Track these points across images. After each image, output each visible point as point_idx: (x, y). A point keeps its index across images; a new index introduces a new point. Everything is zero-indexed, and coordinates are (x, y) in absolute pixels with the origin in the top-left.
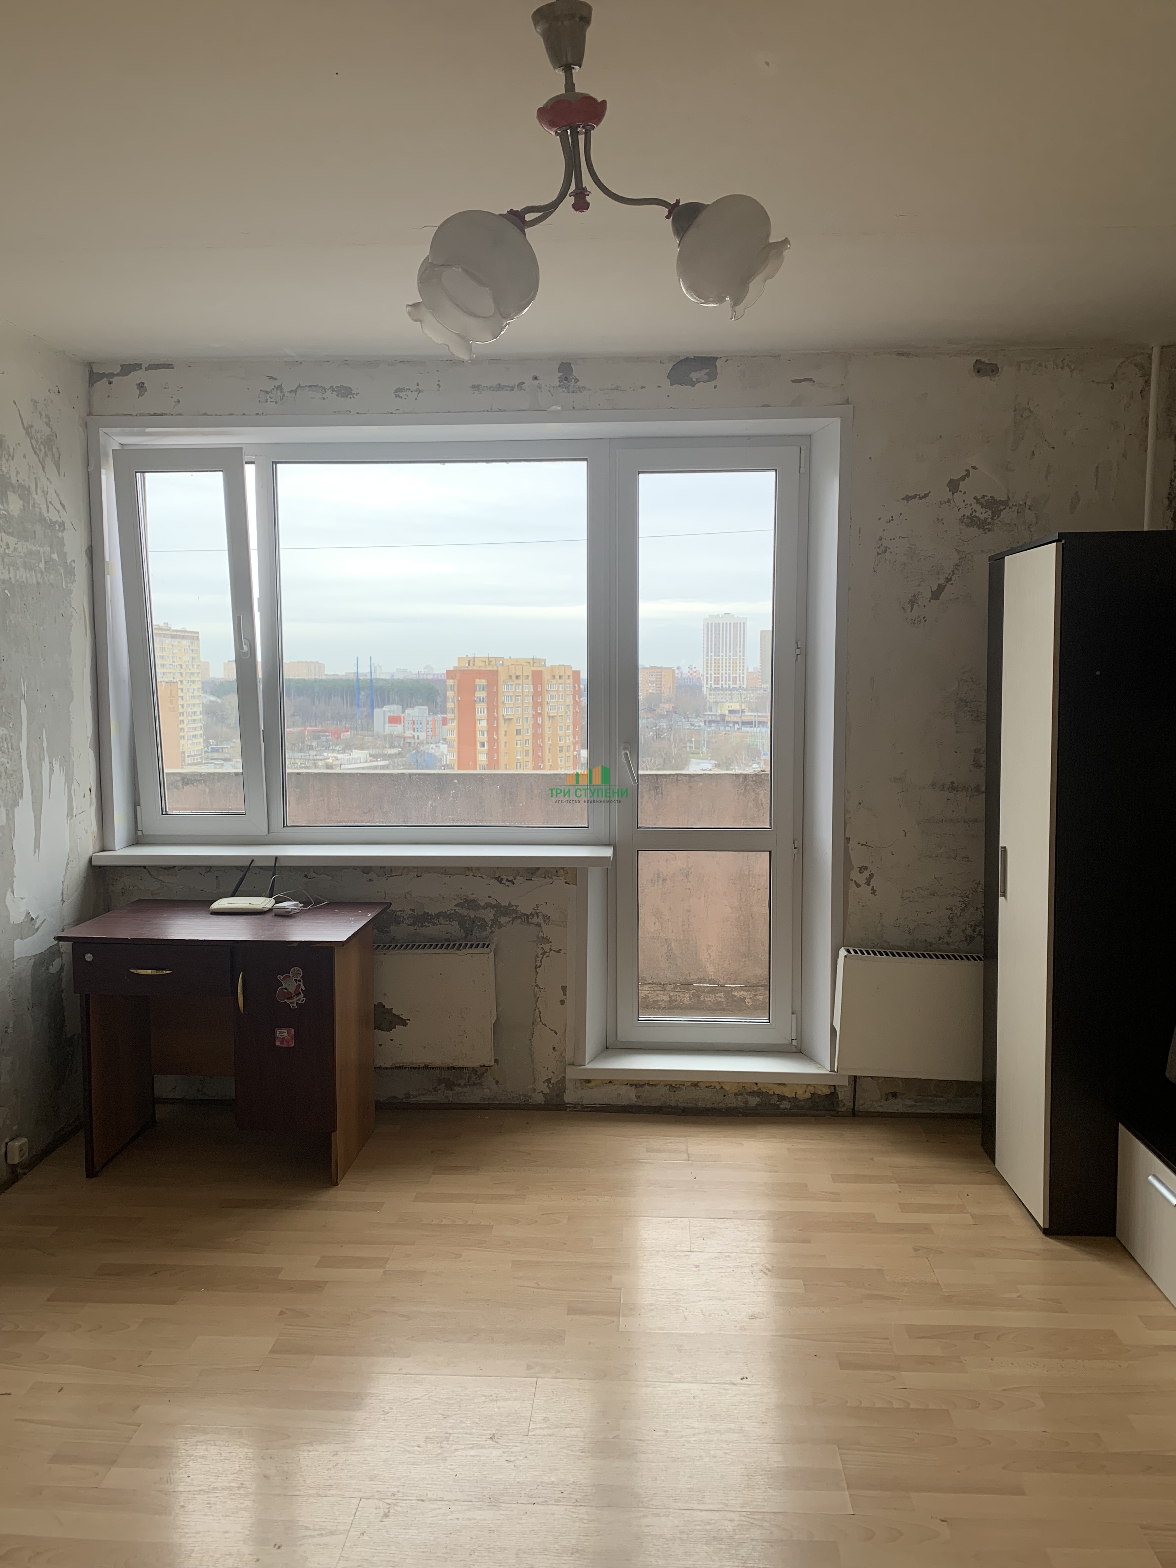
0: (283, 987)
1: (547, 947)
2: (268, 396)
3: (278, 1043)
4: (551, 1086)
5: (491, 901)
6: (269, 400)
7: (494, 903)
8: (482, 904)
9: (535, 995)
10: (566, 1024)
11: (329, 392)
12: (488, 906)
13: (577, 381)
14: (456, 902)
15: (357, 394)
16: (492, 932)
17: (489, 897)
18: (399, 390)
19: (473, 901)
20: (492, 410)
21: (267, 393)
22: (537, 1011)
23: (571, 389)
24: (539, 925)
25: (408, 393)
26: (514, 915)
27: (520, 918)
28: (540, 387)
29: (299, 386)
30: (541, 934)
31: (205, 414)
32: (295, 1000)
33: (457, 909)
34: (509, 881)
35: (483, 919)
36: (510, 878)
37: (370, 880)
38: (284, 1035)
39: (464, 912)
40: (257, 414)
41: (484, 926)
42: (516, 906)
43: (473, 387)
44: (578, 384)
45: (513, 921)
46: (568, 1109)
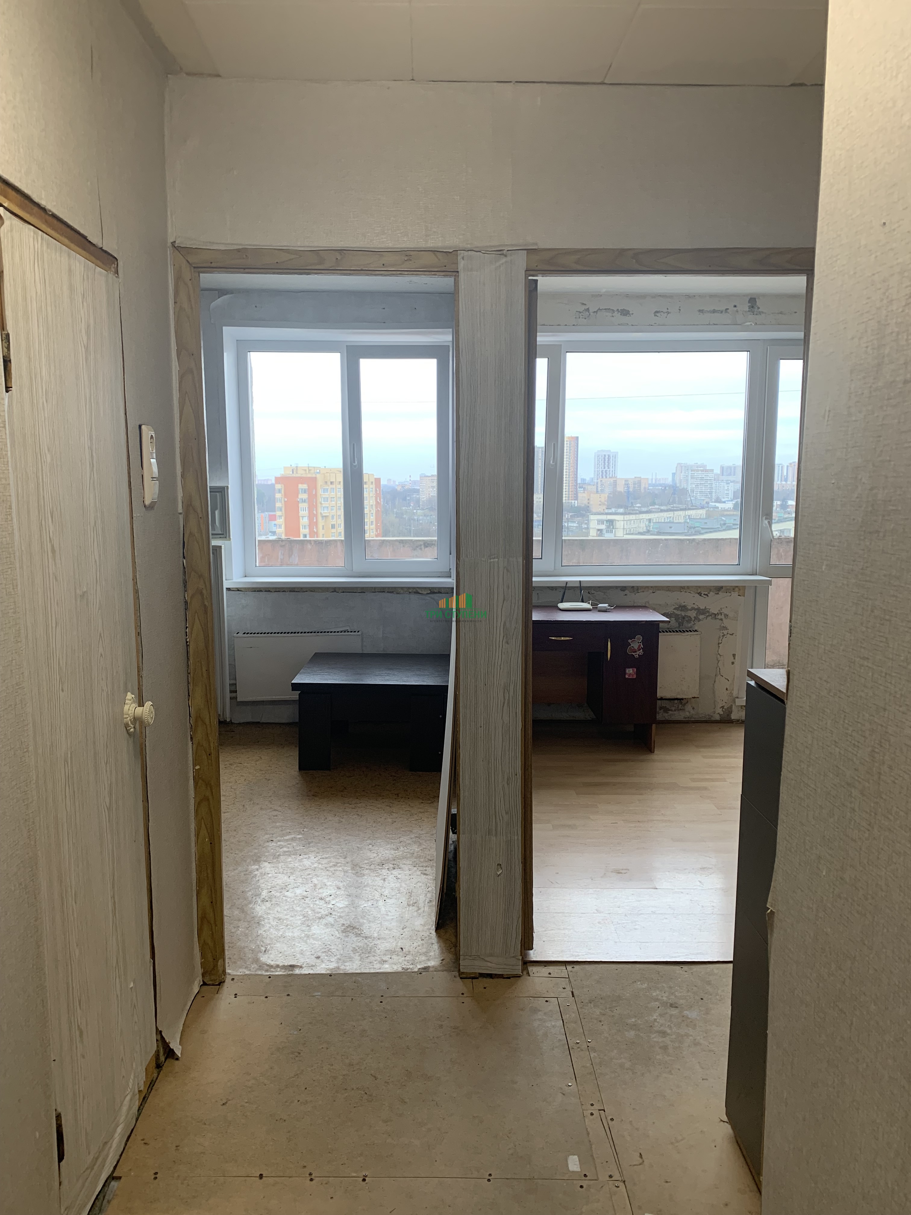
0: (632, 646)
1: (725, 632)
2: (580, 314)
3: (627, 676)
4: (724, 710)
5: (694, 606)
6: (581, 317)
7: (696, 607)
8: (689, 608)
9: (717, 659)
10: (734, 676)
11: (616, 313)
12: (693, 609)
13: (759, 308)
14: (674, 607)
15: (632, 314)
16: (695, 624)
17: (694, 604)
18: (657, 312)
19: (684, 606)
20: (709, 324)
21: (580, 312)
22: (718, 668)
23: (755, 313)
24: (721, 620)
25: (662, 313)
26: (708, 614)
27: (711, 615)
28: (737, 311)
29: (599, 309)
30: (723, 625)
31: (544, 325)
32: (638, 653)
33: (674, 611)
34: (705, 595)
35: (690, 617)
36: (706, 593)
37: (626, 595)
38: (630, 672)
39: (679, 612)
40: (574, 325)
41: (690, 620)
42: (709, 609)
43: (700, 311)
44: (759, 310)
45: (707, 617)
46: (734, 723)
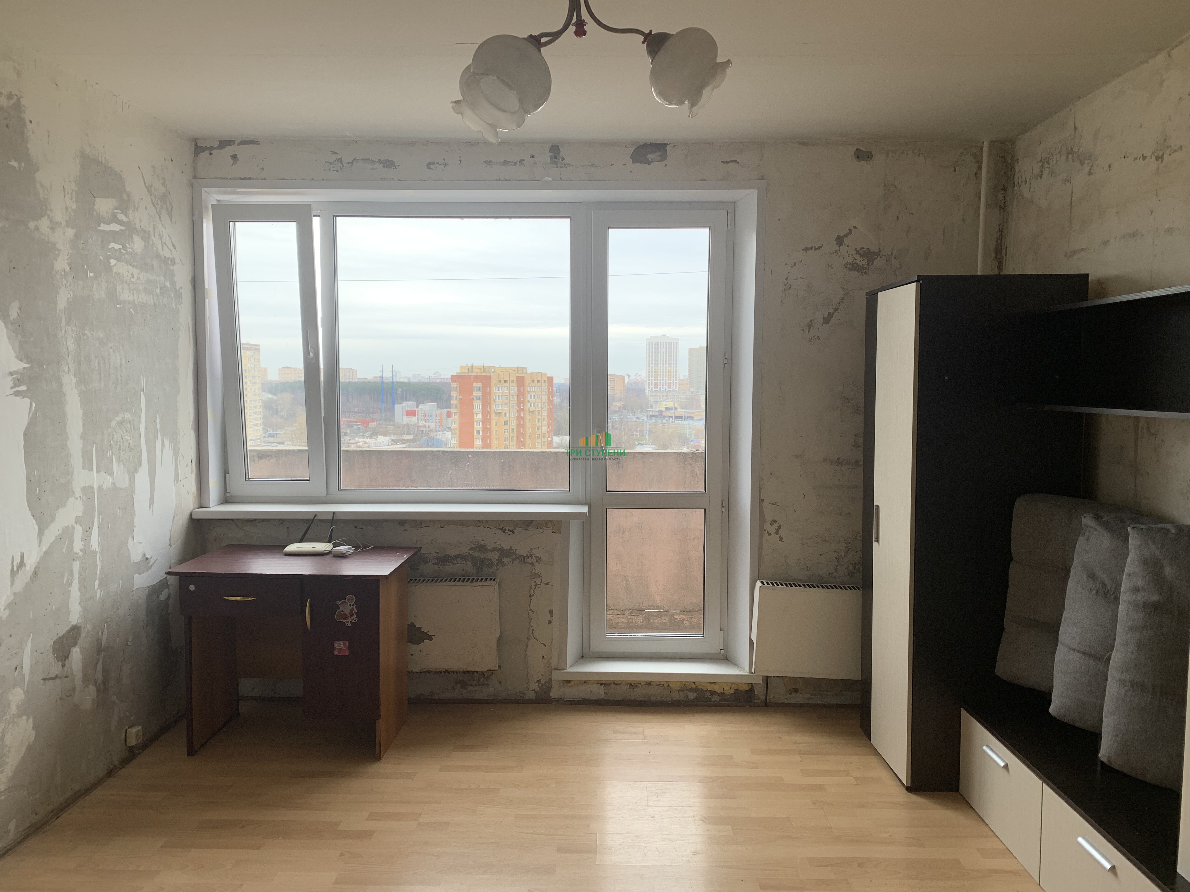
0: (341, 610)
1: (538, 581)
2: (331, 166)
3: (336, 653)
4: (540, 685)
5: (496, 546)
6: (332, 169)
7: (499, 547)
8: (490, 548)
9: (529, 617)
10: (552, 639)
11: (377, 164)
12: (494, 549)
13: (563, 159)
14: (469, 547)
15: (399, 166)
16: (497, 569)
17: (496, 543)
18: (430, 164)
19: (484, 546)
20: (500, 180)
21: (331, 164)
22: (531, 628)
23: (559, 165)
24: (532, 564)
25: (437, 165)
26: (514, 557)
27: (518, 558)
28: (535, 163)
29: (355, 159)
30: (534, 571)
31: (284, 179)
32: (349, 620)
33: (471, 552)
34: (510, 531)
35: (491, 560)
36: (511, 529)
37: (405, 530)
38: (341, 646)
39: (476, 554)
40: (323, 180)
41: (491, 565)
42: (516, 550)
43: (486, 162)
44: (564, 161)
45: (513, 561)
46: (553, 703)
